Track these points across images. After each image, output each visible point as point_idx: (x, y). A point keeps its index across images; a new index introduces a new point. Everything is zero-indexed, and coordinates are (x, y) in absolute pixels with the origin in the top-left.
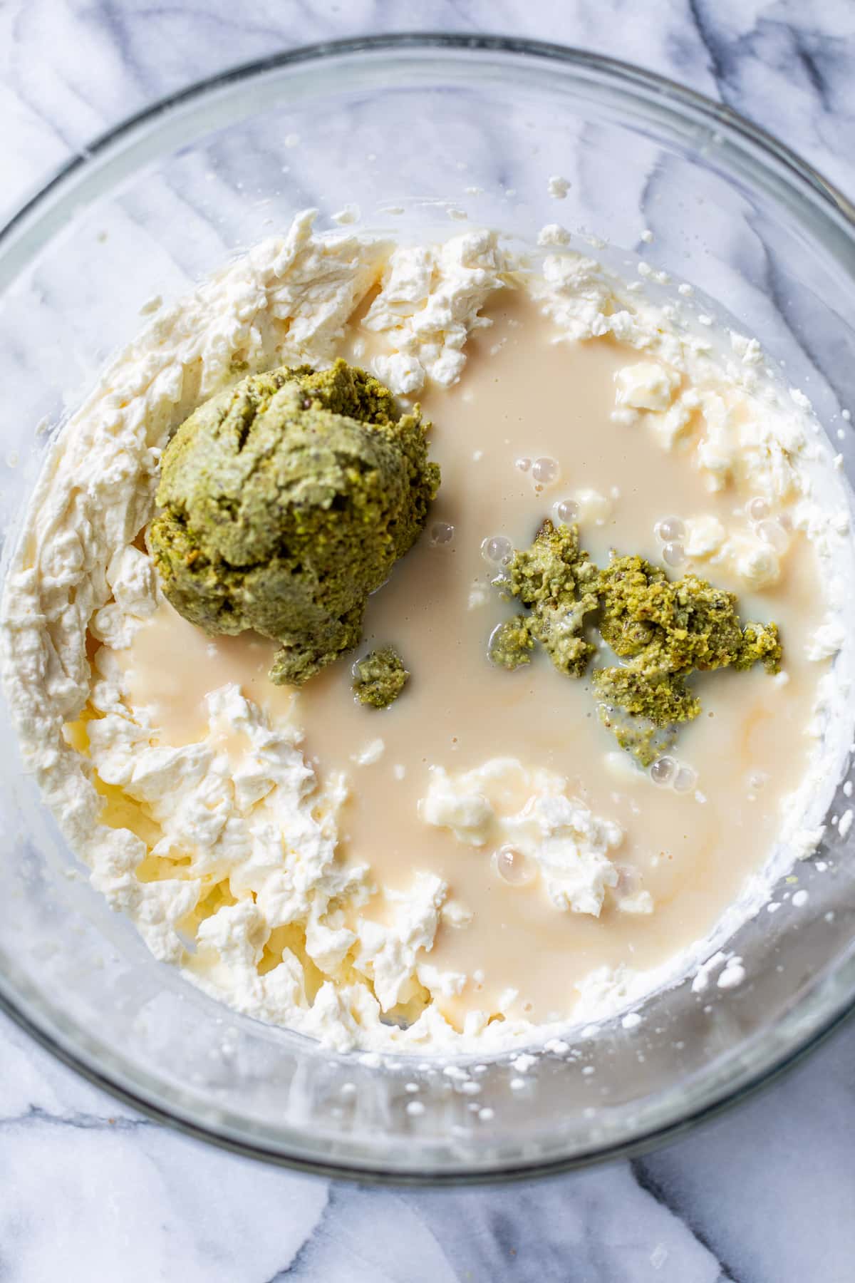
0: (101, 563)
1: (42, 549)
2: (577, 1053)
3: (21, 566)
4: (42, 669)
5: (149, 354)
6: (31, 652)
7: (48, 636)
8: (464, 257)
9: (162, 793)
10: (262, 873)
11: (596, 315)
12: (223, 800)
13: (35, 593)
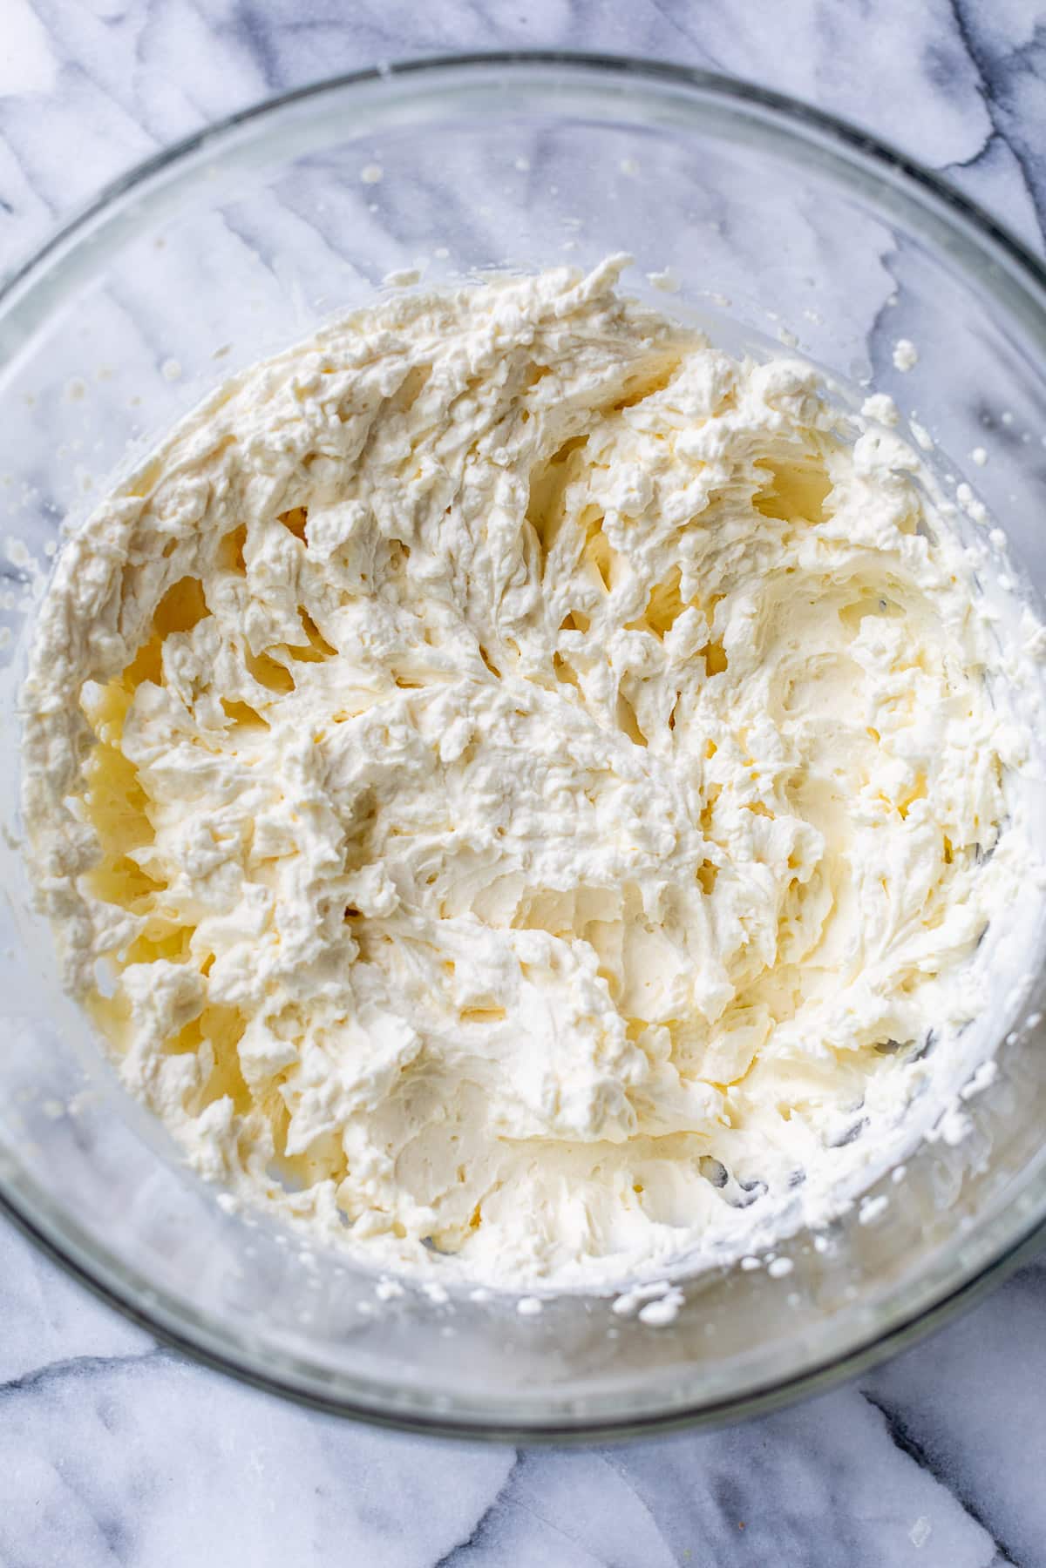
0: (219, 530)
1: (165, 482)
2: (451, 1309)
3: (130, 490)
4: (95, 608)
5: (383, 332)
6: (94, 583)
7: (120, 578)
8: (767, 392)
9: (176, 797)
10: (230, 937)
11: (890, 526)
12: (233, 837)
13: (130, 526)
